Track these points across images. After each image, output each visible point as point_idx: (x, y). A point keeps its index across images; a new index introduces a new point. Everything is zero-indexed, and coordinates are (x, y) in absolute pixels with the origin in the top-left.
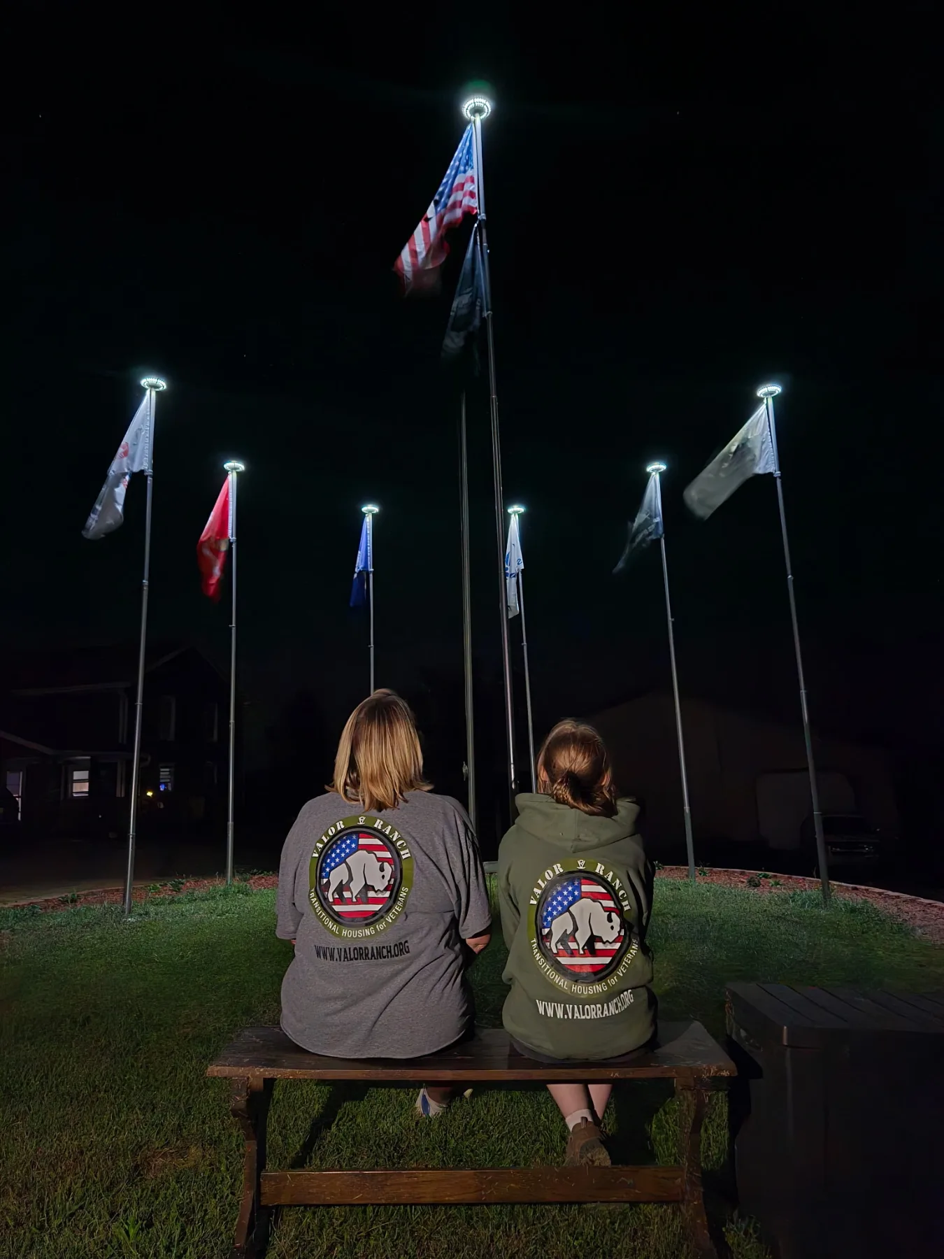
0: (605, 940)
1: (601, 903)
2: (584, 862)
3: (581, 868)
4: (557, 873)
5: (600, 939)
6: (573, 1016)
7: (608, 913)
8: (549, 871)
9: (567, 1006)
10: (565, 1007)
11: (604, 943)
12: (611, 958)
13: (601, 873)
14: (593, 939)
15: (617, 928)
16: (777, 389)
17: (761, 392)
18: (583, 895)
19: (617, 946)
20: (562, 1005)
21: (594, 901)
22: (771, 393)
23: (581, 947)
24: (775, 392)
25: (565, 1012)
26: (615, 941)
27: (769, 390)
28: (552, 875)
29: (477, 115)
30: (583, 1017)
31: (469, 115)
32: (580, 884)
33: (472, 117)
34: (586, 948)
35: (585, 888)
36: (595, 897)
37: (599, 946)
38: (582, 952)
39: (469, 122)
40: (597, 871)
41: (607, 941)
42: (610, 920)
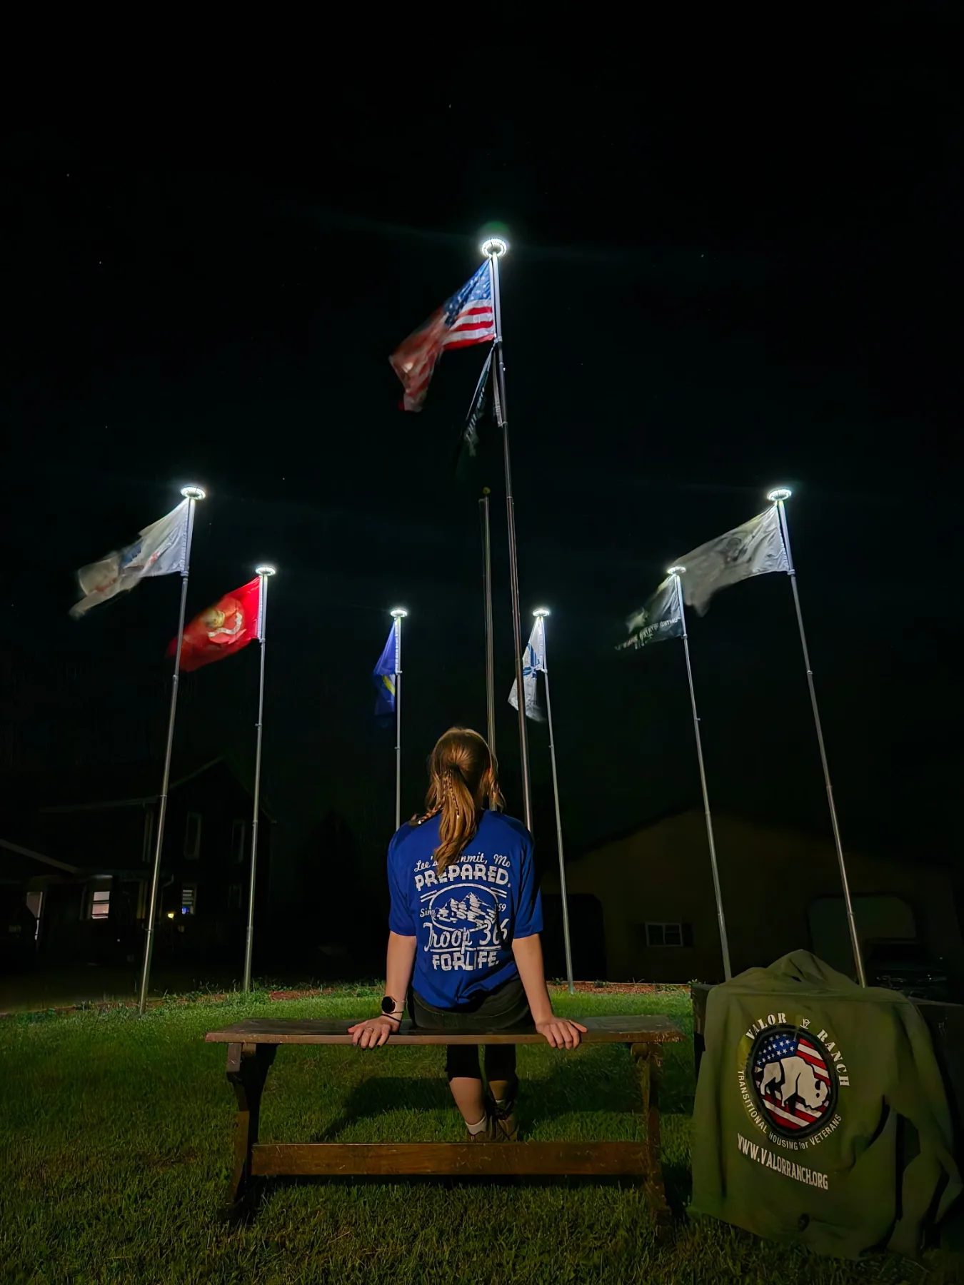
0: (807, 1104)
1: (812, 1067)
2: (809, 1022)
3: (804, 1027)
4: (780, 1022)
5: (803, 1102)
6: (766, 1162)
7: (817, 1080)
8: (773, 1016)
9: (763, 1149)
10: (760, 1150)
11: (806, 1106)
12: (808, 1123)
13: (823, 1040)
14: (796, 1098)
15: (823, 1098)
16: (787, 492)
17: (772, 495)
18: (797, 1053)
19: (818, 1114)
20: (758, 1147)
21: (807, 1063)
22: (781, 497)
23: (783, 1100)
24: (786, 496)
25: (759, 1155)
26: (817, 1109)
27: (779, 494)
28: (774, 1022)
29: (495, 254)
30: (775, 1168)
31: (487, 253)
32: (798, 1042)
33: (490, 256)
34: (787, 1103)
35: (801, 1047)
36: (809, 1060)
37: (800, 1107)
38: (783, 1105)
39: (485, 259)
40: (819, 1036)
41: (809, 1106)
42: (818, 1086)
